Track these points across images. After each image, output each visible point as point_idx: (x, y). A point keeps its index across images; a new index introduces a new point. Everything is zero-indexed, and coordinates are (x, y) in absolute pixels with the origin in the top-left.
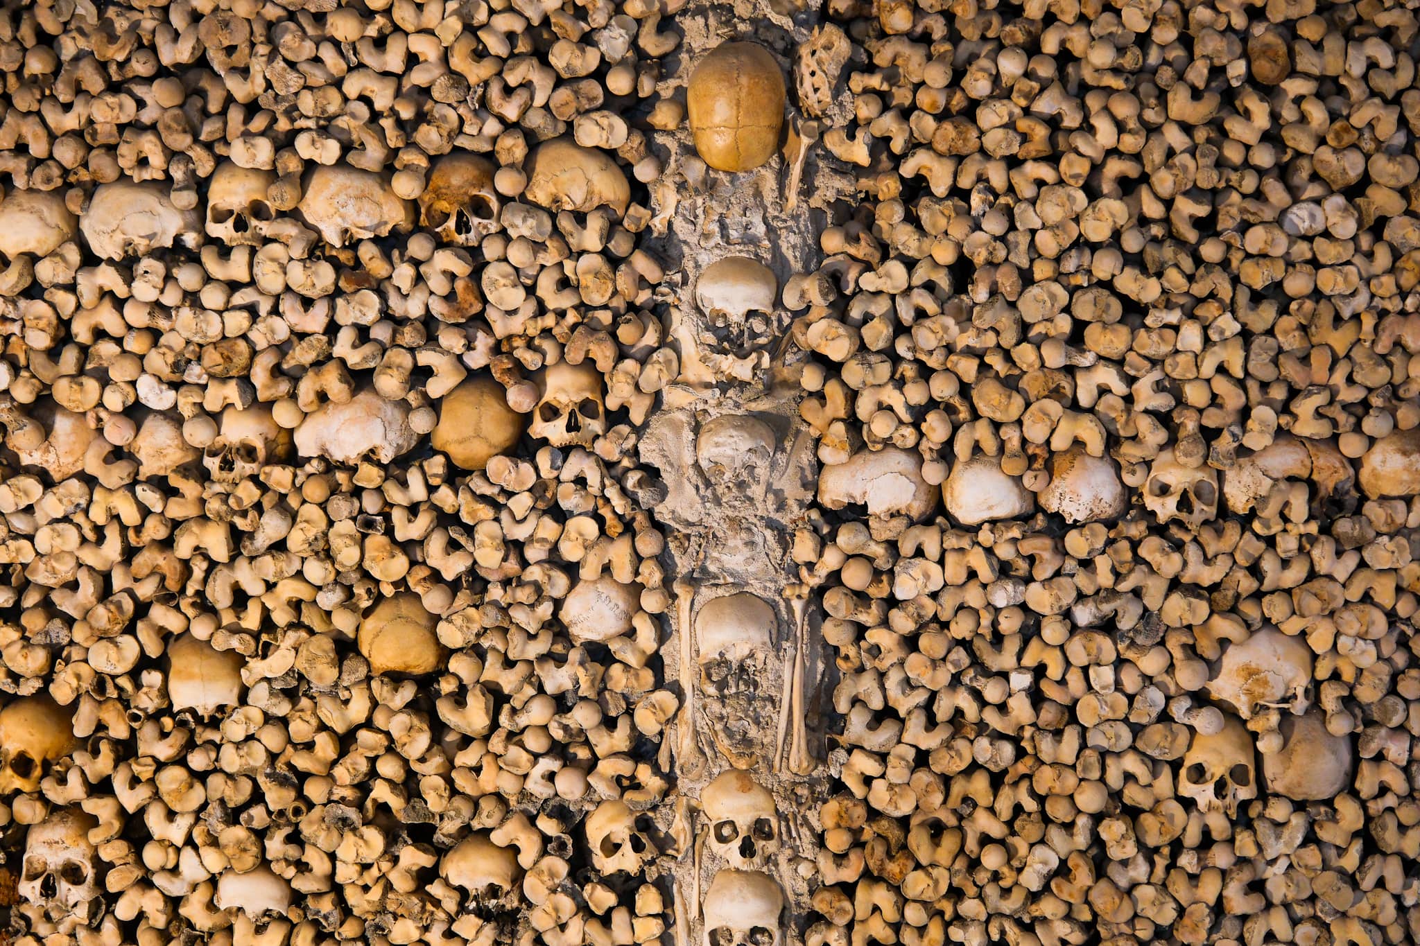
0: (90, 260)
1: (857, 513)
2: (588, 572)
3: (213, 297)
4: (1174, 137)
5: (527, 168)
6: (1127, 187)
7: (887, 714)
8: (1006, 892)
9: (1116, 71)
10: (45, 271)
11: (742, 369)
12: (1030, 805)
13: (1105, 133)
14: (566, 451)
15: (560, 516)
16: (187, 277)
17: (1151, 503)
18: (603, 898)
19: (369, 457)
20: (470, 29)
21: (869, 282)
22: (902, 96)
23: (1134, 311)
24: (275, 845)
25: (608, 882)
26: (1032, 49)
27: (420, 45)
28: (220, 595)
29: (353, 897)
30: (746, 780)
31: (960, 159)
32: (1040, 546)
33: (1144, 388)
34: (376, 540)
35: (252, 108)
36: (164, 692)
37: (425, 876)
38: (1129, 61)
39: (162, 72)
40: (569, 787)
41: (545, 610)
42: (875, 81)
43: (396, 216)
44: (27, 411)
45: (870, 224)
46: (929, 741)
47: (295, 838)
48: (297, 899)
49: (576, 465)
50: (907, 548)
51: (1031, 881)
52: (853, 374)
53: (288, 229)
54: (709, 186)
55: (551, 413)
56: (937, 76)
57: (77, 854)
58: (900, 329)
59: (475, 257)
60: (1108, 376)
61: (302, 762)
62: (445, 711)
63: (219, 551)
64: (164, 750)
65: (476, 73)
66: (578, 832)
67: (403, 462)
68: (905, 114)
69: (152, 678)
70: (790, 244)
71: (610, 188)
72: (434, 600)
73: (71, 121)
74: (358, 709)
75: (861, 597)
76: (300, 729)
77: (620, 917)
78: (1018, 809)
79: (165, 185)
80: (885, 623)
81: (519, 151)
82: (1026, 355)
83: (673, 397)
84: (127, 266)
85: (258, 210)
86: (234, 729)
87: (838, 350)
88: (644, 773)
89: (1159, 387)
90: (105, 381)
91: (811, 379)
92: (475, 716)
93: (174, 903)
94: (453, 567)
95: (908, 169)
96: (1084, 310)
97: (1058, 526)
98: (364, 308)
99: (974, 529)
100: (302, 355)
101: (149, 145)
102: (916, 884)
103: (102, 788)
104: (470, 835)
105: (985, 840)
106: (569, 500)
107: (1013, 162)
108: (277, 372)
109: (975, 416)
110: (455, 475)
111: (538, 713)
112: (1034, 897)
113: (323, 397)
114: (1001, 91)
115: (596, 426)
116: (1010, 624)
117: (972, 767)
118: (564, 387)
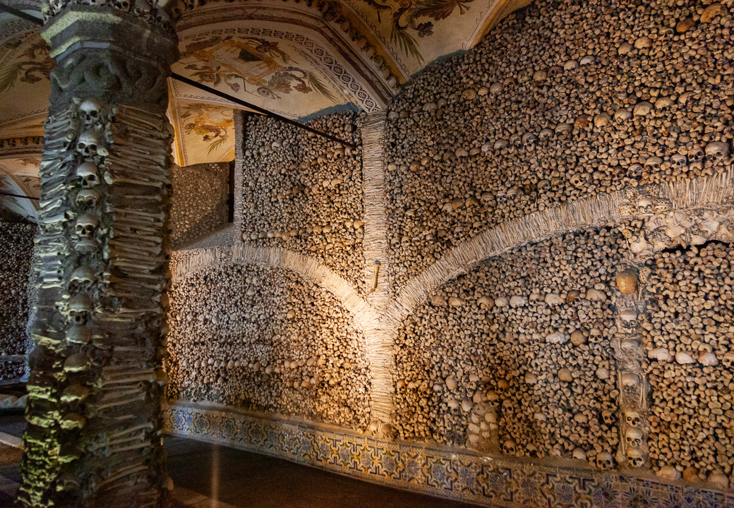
0: (511, 308)
1: (656, 360)
2: (600, 366)
3: (530, 314)
4: (727, 287)
5: (586, 293)
6: (716, 298)
7: (664, 400)
8: (694, 441)
9: (712, 274)
10: (503, 309)
11: (630, 331)
12: (698, 423)
13: (709, 287)
14: (595, 344)
15: (594, 356)
16: (526, 311)
17: (724, 363)
18: (605, 428)
19: (558, 343)
20: (574, 269)
21: (656, 315)
22: (663, 279)
23: (718, 323)
24: (543, 409)
25: (607, 425)
26: (692, 270)
27: (565, 272)
28: (533, 364)
29: (558, 420)
30: (633, 409)
31: (676, 292)
32: (698, 370)
33: (721, 339)
34: (560, 357)
35: (537, 283)
36: (524, 380)
37: (570, 418)
38: (715, 272)
39: (522, 277)
40: (598, 406)
41: (592, 372)
42: (656, 277)
43: (562, 301)
44: (502, 332)
45: (657, 304)
46: (674, 407)
47: (547, 408)
48: (548, 419)
49: (597, 346)
50: (666, 368)
51: (699, 439)
52: (652, 333)
53: (542, 303)
54: (622, 297)
55: (592, 336)
56: (669, 276)
57: (510, 405)
58: (662, 325)
59: (577, 310)
60: (712, 336)
61: (548, 395)
62: (573, 389)
63: (533, 357)
64: (524, 390)
65: (575, 277)
66: (600, 414)
67: (564, 344)
68: (663, 283)
69: (522, 377)
70: (640, 307)
71: (603, 297)
72: (571, 369)
73: (507, 286)
74: (558, 387)
75: (658, 376)
76: (548, 389)
77: (609, 432)
78: (695, 424)
79: (522, 296)
80: (662, 382)
81: (584, 291)
82: (691, 331)
83: (617, 335)
84: (516, 309)
85: (538, 300)
86: (536, 388)
87: (649, 328)
88: (613, 405)
89: (725, 339)
90: (513, 328)
91: (644, 333)
92: (579, 390)
93: (527, 416)
94: (574, 363)
95: (664, 293)
96: (705, 322)
97: (701, 366)
98: (556, 317)
99: (682, 365)
100: (546, 325)
101: (519, 289)
102: (672, 435)
103: (514, 395)
104: (579, 412)
105: (688, 429)
106: (596, 352)
107: (688, 293)
108: (542, 327)
109: (681, 342)
110: (574, 347)
111: (591, 391)
112: (701, 443)
113: (549, 332)
114: (684, 278)
115: (601, 340)
116: (691, 385)
117: (684, 414)
118: (594, 332)
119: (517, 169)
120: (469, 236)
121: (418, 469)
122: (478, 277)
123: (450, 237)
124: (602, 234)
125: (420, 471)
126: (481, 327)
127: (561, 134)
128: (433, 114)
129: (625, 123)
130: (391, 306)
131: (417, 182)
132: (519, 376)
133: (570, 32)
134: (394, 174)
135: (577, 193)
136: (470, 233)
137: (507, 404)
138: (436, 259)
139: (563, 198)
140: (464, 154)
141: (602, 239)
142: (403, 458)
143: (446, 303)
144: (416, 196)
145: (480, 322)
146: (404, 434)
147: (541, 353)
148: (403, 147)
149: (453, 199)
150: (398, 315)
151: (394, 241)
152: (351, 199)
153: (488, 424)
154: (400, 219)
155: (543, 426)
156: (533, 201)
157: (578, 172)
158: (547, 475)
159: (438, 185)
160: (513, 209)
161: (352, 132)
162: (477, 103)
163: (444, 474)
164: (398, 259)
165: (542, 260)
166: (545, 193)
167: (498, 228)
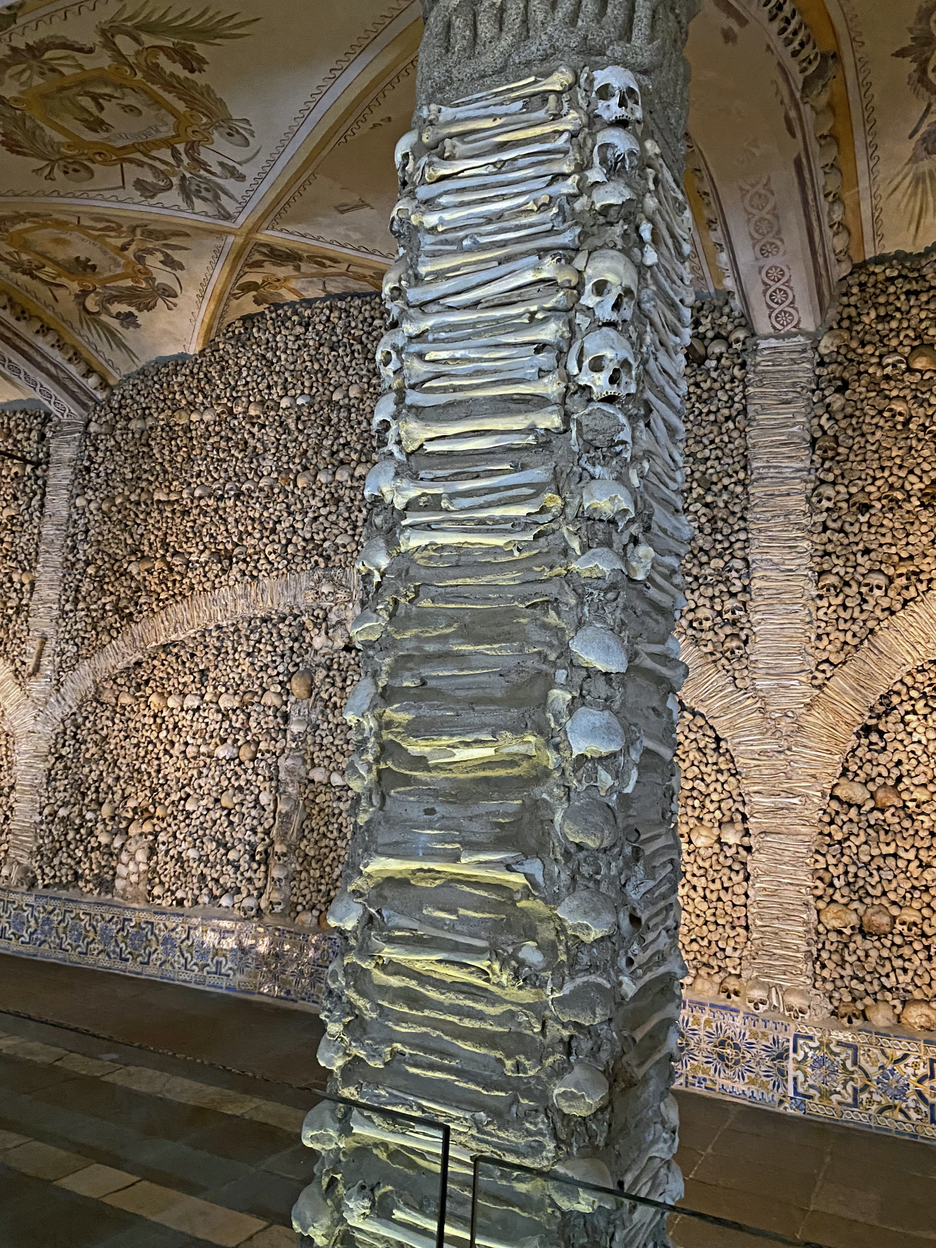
0: (182, 710)
1: (313, 781)
2: (262, 789)
3: (201, 720)
5: (261, 696)
7: (312, 830)
8: (330, 878)
10: (174, 712)
11: (296, 746)
12: (337, 857)
14: (261, 761)
18: (255, 866)
19: (225, 758)
21: (322, 727)
22: (335, 683)
24: (198, 843)
25: (257, 862)
28: (196, 785)
29: (210, 857)
30: (283, 842)
32: (344, 794)
34: (223, 777)
35: (213, 679)
36: (184, 806)
37: (223, 855)
39: (200, 671)
40: (252, 839)
41: (254, 796)
42: (330, 680)
43: (237, 704)
46: (318, 839)
47: (202, 842)
48: (201, 856)
49: (263, 764)
50: (320, 790)
51: (335, 877)
52: (312, 748)
53: (215, 706)
54: (296, 702)
55: (260, 751)
57: (165, 839)
58: (322, 739)
59: (249, 716)
61: (206, 825)
62: (232, 818)
63: (196, 776)
64: (182, 819)
65: (253, 674)
66: (253, 849)
67: (230, 760)
69: (182, 802)
70: (313, 716)
71: (277, 702)
72: (233, 792)
73: (183, 680)
74: (217, 815)
75: (312, 802)
76: (207, 818)
77: (258, 871)
78: (334, 858)
79: (196, 695)
80: (315, 808)
81: (260, 693)
83: (286, 750)
85: (211, 702)
86: (194, 816)
88: (266, 837)
90: (182, 737)
92: (237, 819)
93: (180, 853)
94: (236, 784)
98: (227, 724)
99: (333, 787)
100: (215, 734)
101: (195, 686)
102: (312, 873)
103: (169, 825)
104: (233, 847)
105: (327, 864)
106: (260, 771)
108: (210, 737)
109: (335, 760)
110: (240, 764)
111: (249, 820)
112: (336, 880)
113: (217, 744)
115: (268, 755)
116: (336, 812)
117: (326, 847)
118: (263, 746)
119: (213, 528)
120: (153, 610)
121: (51, 929)
122: (155, 667)
123: (132, 609)
124: (287, 622)
125: (54, 931)
126: (148, 734)
127: (261, 490)
128: (137, 436)
129: (323, 488)
130: (52, 700)
131: (105, 527)
132: (179, 801)
133: (291, 359)
134: (80, 512)
135: (269, 567)
136: (154, 606)
137: (162, 838)
138: (112, 637)
139: (255, 573)
140: (163, 498)
141: (286, 629)
142: (36, 914)
143: (114, 700)
144: (102, 547)
145: (147, 727)
146: (44, 880)
147: (205, 771)
148: (98, 476)
149: (143, 557)
150: (58, 713)
151: (68, 607)
152: (24, 539)
153: (137, 864)
154: (78, 577)
155: (195, 865)
156: (224, 571)
157: (274, 541)
158: (189, 928)
159: (127, 535)
160: (204, 580)
161: (38, 442)
162: (187, 429)
163: (81, 934)
164: (69, 632)
165: (223, 650)
166: (237, 563)
167: (185, 602)
